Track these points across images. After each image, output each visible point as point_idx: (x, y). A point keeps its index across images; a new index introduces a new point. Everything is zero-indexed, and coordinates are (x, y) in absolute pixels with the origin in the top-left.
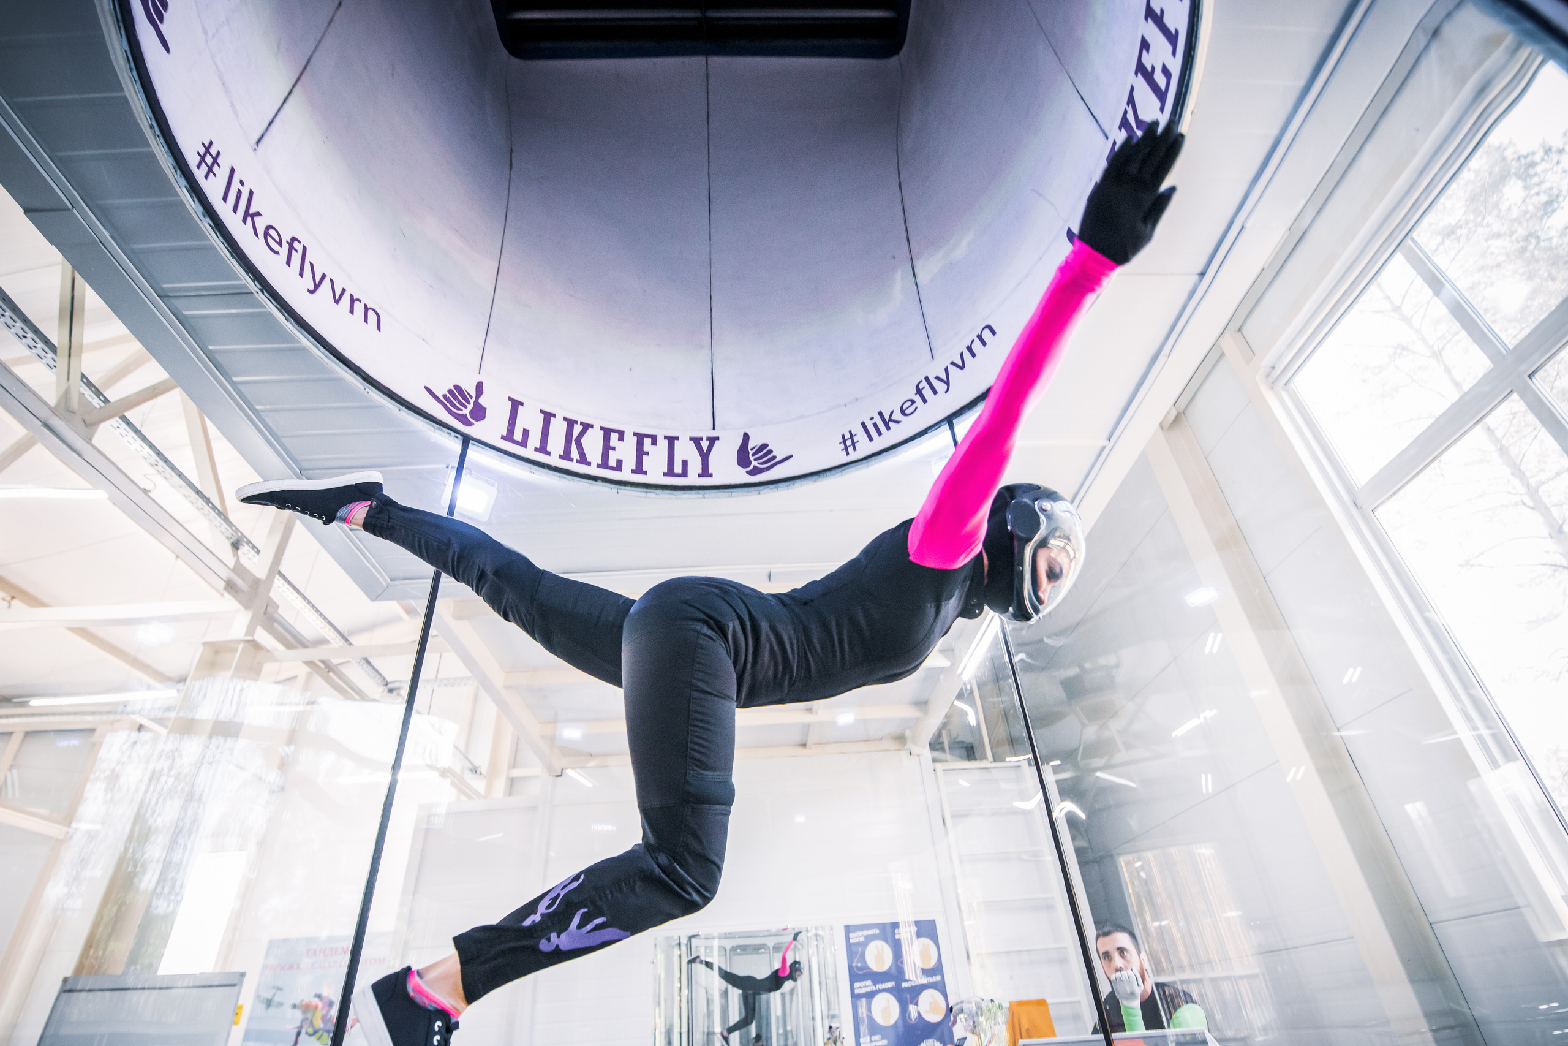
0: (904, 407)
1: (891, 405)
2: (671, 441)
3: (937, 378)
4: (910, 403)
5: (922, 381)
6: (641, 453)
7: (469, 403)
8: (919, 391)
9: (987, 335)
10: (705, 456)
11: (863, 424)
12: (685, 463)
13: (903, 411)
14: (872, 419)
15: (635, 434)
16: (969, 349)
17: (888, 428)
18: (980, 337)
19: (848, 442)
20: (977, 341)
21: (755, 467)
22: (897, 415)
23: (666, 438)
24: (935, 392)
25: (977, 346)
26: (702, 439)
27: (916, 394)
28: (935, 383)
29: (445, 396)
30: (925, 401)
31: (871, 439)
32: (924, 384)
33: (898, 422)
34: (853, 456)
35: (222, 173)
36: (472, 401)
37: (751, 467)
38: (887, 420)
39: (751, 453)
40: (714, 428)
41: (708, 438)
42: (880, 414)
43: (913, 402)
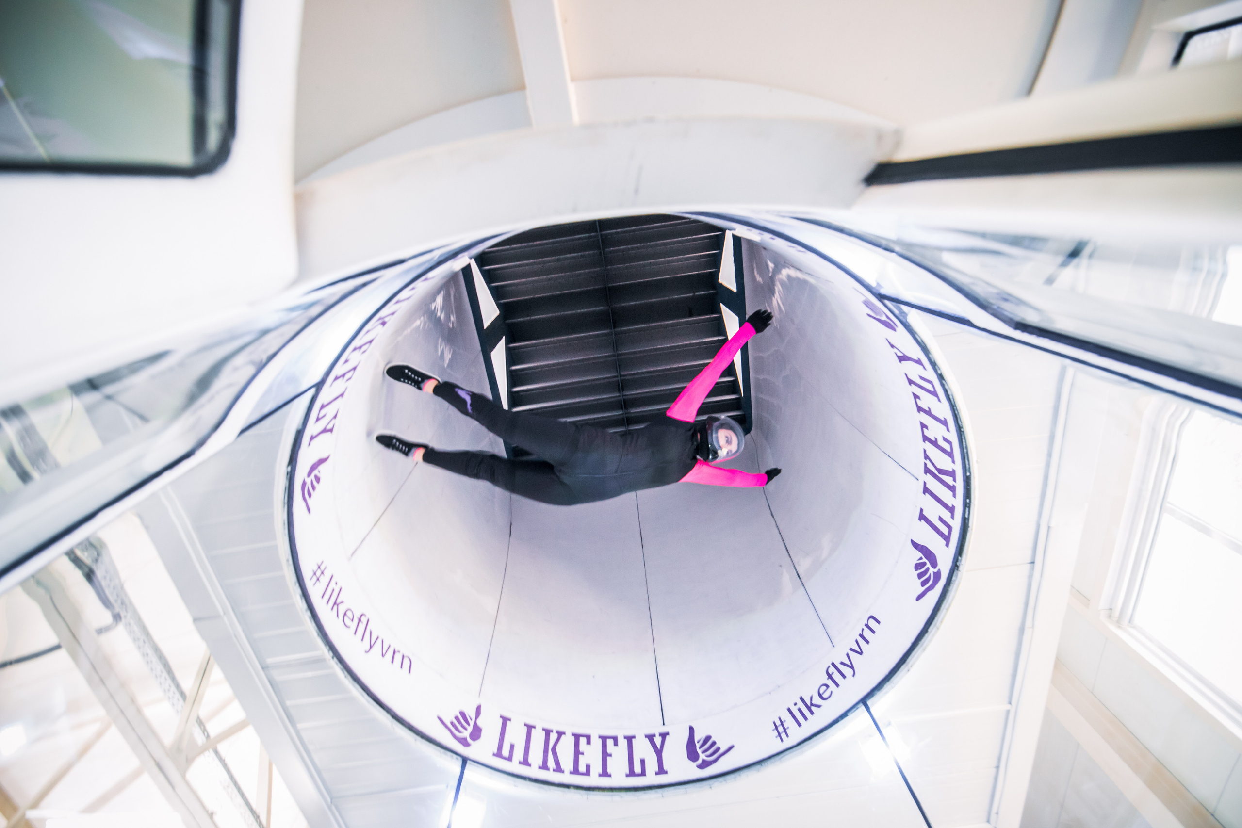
0: (821, 692)
1: (810, 691)
2: (630, 739)
3: (842, 663)
4: (824, 688)
5: (829, 667)
6: (605, 755)
7: (469, 724)
8: (830, 676)
9: (872, 623)
10: (659, 752)
11: (789, 710)
12: (643, 762)
13: (820, 695)
14: (795, 704)
15: (600, 737)
16: (861, 636)
17: (812, 713)
18: (867, 626)
19: (780, 729)
20: (866, 629)
21: (704, 761)
22: (817, 700)
23: (625, 737)
24: (844, 677)
25: (867, 633)
26: (654, 735)
27: (828, 679)
28: (842, 668)
29: (452, 723)
30: (837, 685)
31: (799, 725)
32: (832, 670)
33: (819, 706)
34: (788, 742)
35: (324, 580)
36: (472, 723)
37: (700, 762)
38: (809, 705)
39: (698, 745)
40: (664, 724)
41: (661, 735)
42: (802, 699)
43: (827, 686)
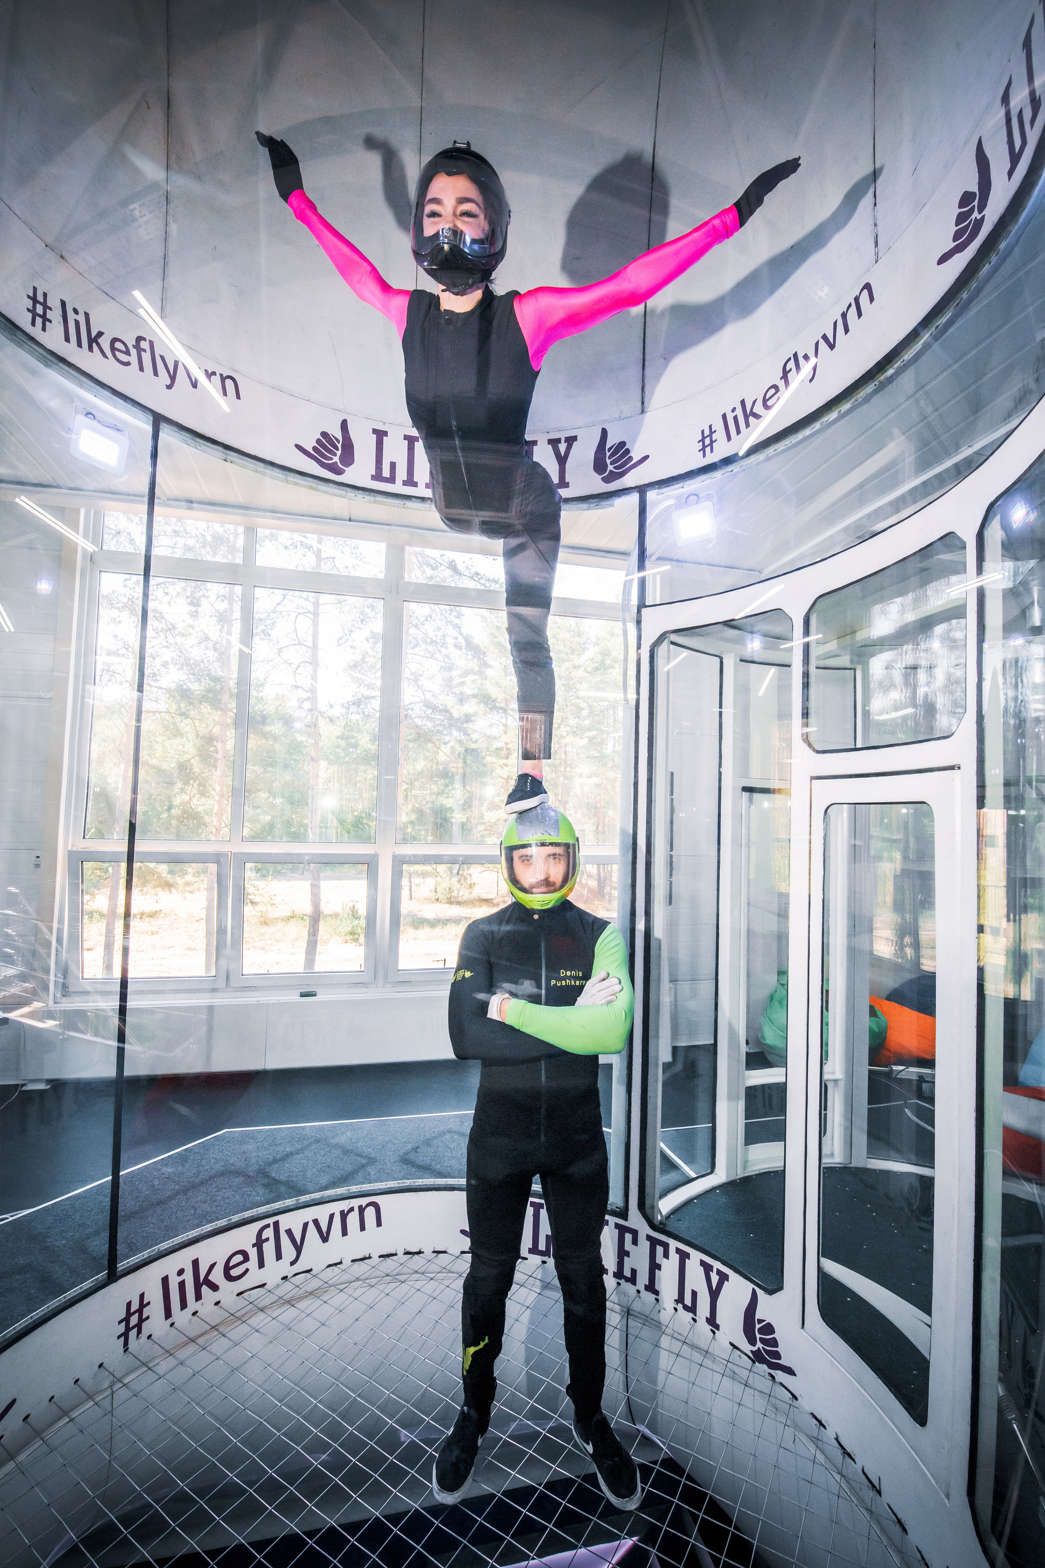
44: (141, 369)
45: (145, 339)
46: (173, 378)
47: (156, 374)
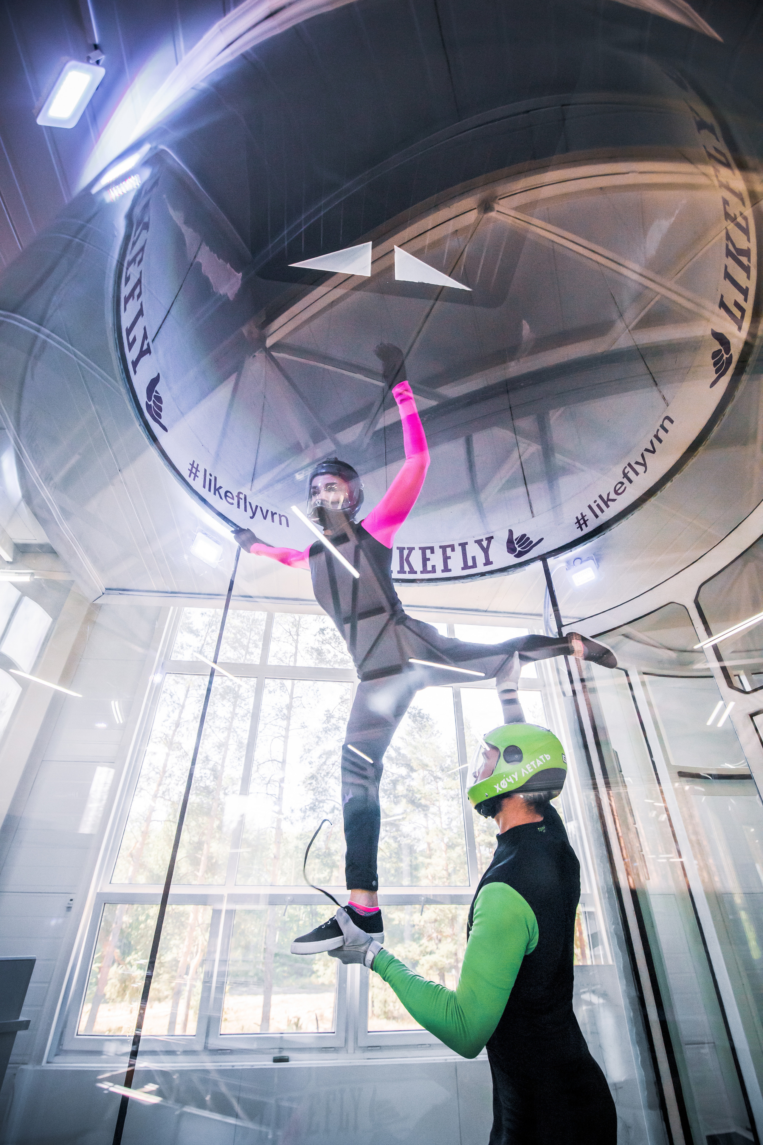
44: (239, 507)
45: (242, 494)
46: (254, 514)
47: (246, 511)
